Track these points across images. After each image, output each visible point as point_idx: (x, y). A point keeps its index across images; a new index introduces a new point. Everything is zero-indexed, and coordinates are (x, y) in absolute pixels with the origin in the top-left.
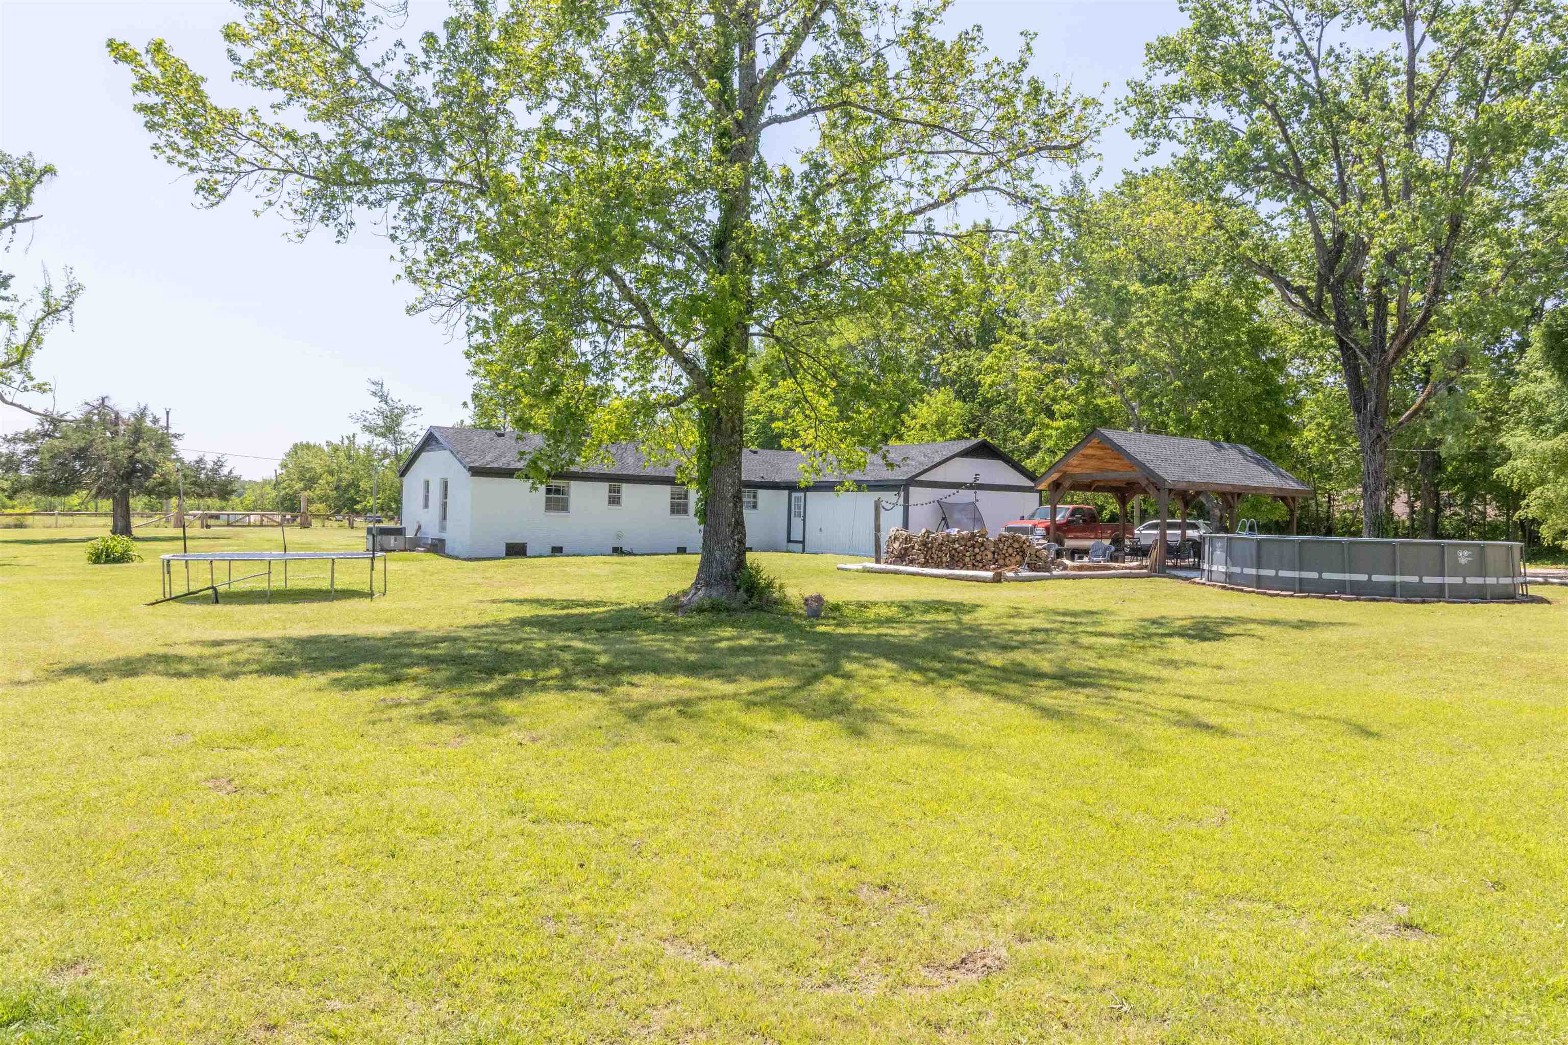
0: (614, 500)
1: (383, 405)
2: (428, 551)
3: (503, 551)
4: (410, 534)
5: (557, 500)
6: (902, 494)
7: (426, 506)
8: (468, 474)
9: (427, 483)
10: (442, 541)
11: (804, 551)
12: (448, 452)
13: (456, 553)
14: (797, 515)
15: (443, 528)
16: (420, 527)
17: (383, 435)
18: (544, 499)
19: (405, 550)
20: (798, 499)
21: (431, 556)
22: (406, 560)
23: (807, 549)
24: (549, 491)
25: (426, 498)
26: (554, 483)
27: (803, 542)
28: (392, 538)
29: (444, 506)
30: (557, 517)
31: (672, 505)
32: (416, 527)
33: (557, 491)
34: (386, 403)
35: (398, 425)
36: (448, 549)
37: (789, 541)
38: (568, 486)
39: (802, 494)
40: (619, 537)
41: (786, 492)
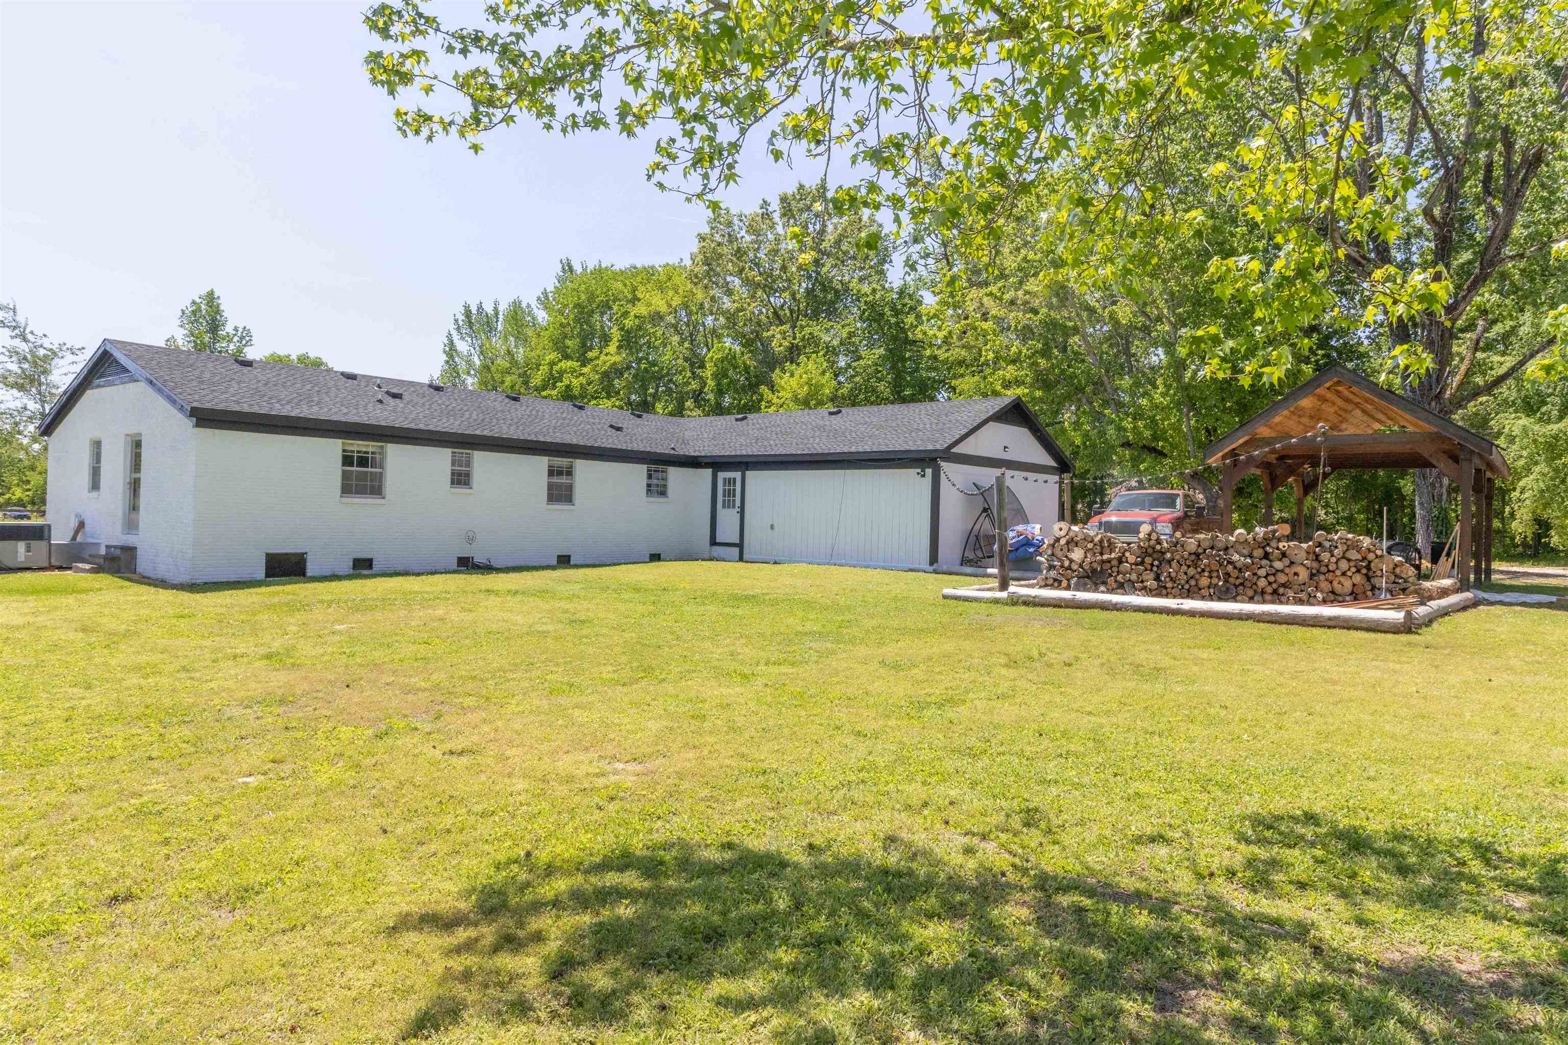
0: (461, 479)
1: (17, 343)
2: (98, 570)
3: (261, 574)
4: (60, 537)
5: (362, 477)
6: (929, 471)
7: (95, 485)
8: (189, 423)
9: (97, 445)
10: (130, 551)
11: (741, 559)
12: (142, 386)
13: (162, 571)
14: (728, 505)
15: (131, 525)
16: (82, 525)
17: (21, 388)
18: (340, 473)
19: (51, 568)
20: (731, 482)
21: (105, 580)
22: (49, 591)
23: (745, 557)
24: (347, 460)
25: (96, 473)
26: (358, 446)
27: (740, 545)
28: (21, 546)
29: (135, 486)
30: (362, 504)
31: (550, 487)
32: (73, 524)
33: (363, 461)
34: (25, 340)
35: (46, 372)
36: (143, 565)
37: (714, 542)
38: (382, 453)
39: (737, 475)
40: (471, 540)
41: (708, 472)
